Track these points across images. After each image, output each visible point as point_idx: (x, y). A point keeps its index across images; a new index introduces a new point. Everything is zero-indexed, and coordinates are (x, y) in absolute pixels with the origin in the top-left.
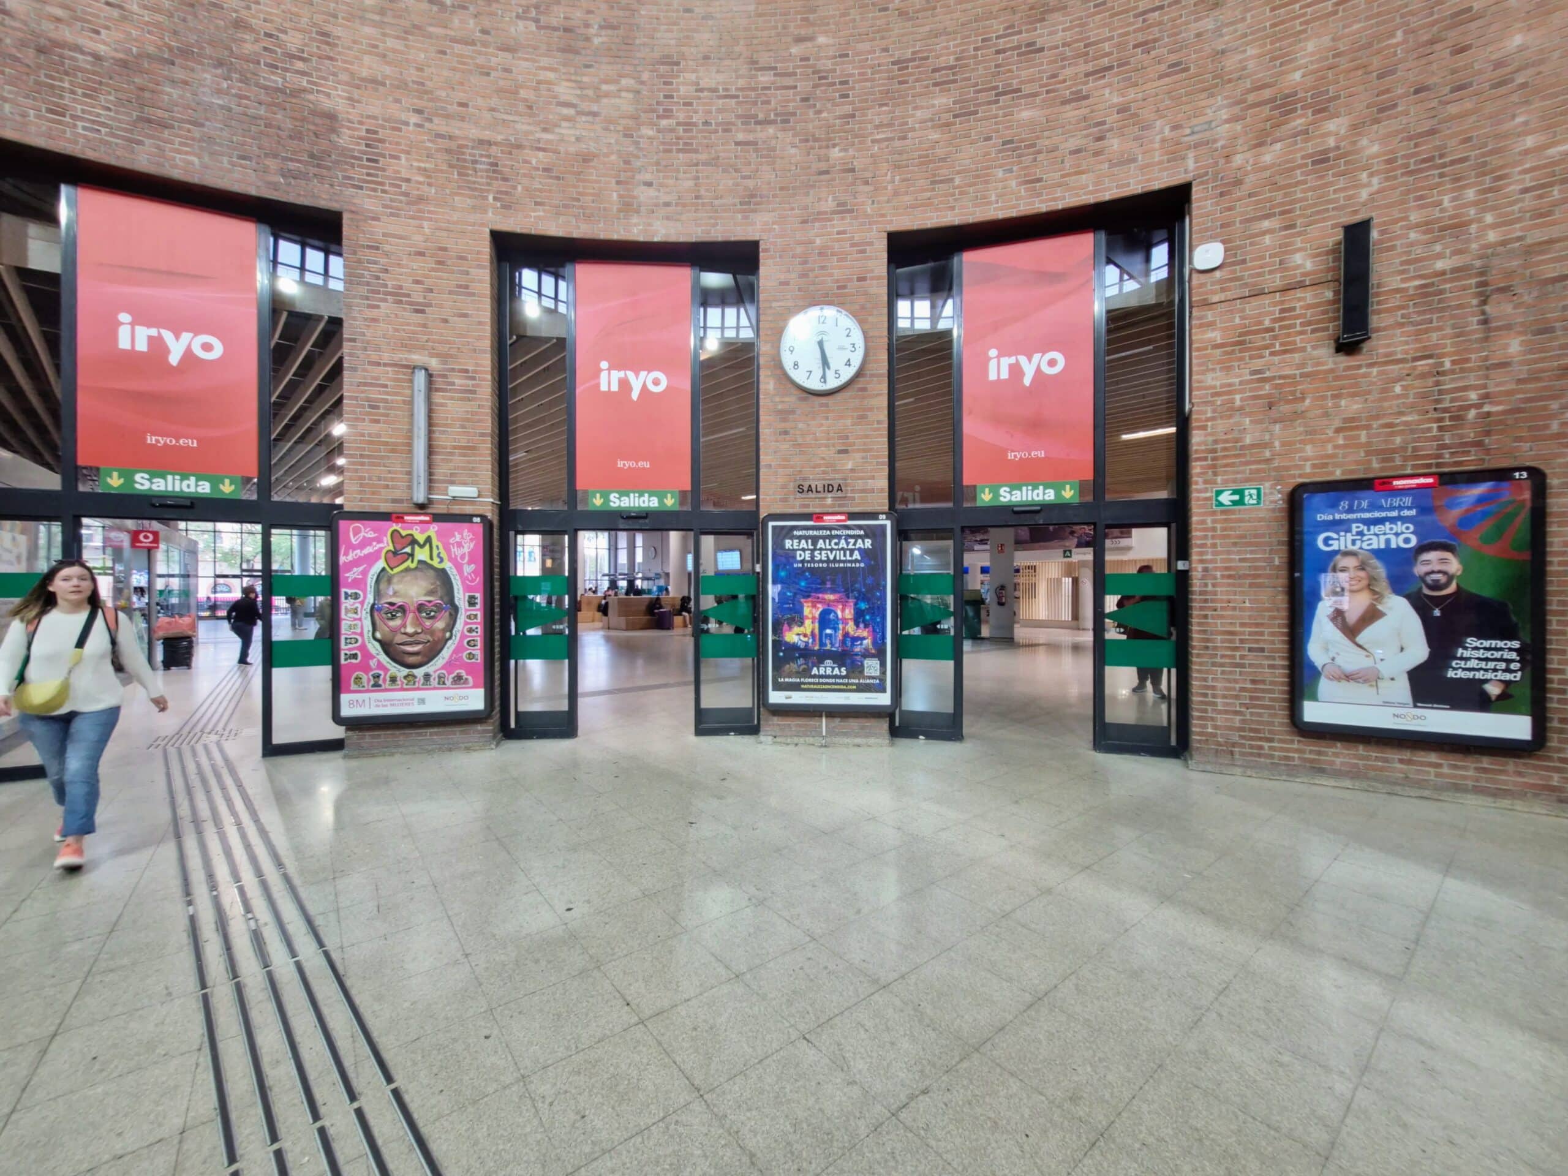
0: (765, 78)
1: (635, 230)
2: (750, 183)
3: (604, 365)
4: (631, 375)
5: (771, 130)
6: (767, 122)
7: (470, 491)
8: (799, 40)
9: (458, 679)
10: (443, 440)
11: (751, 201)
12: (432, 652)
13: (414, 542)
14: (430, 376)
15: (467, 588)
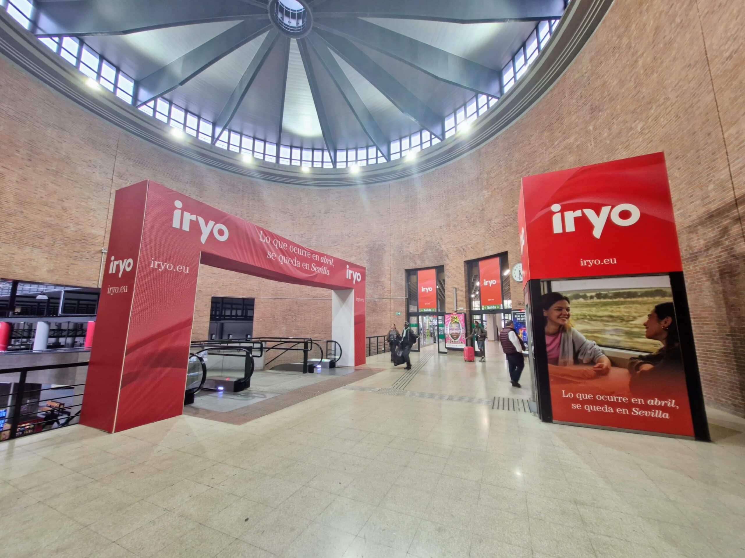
0: (506, 217)
1: (486, 255)
2: (505, 239)
3: (485, 280)
4: (489, 281)
5: (508, 228)
6: (508, 226)
7: (462, 308)
8: (512, 207)
9: (461, 342)
10: (458, 300)
11: (505, 243)
12: (457, 338)
13: (454, 318)
14: (456, 289)
15: (462, 326)
